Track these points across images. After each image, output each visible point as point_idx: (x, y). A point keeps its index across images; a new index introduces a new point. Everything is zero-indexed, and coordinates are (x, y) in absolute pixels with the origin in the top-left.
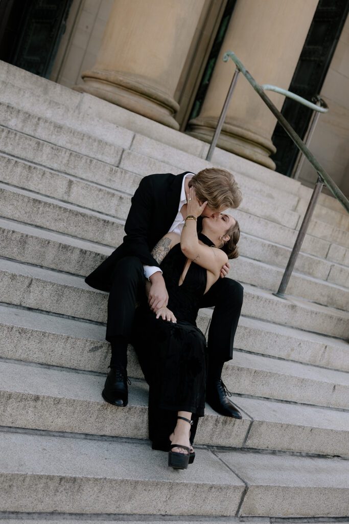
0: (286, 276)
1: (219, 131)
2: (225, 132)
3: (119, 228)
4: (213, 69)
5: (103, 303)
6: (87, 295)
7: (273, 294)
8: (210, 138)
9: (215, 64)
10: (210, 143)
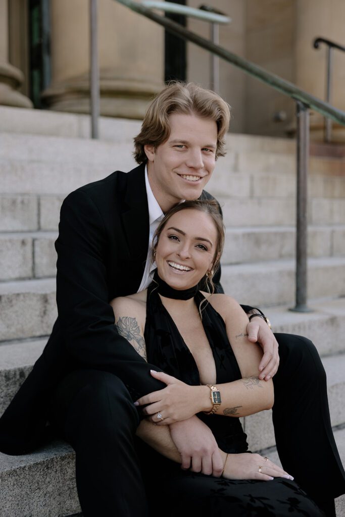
0: (300, 275)
1: (95, 93)
2: (106, 93)
3: (14, 302)
4: (40, 20)
5: (48, 479)
6: (11, 480)
7: (291, 310)
8: (86, 108)
9: (40, 12)
10: (90, 113)
